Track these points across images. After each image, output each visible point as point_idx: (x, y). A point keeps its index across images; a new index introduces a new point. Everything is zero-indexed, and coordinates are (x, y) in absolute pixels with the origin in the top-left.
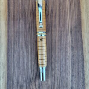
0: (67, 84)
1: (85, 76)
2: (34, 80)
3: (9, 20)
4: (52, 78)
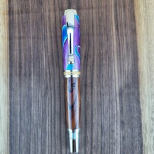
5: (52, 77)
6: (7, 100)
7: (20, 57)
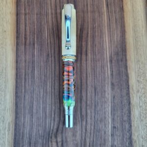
0: (104, 140)
1: (133, 128)
2: (55, 134)
3: (17, 44)
4: (82, 132)
5: (53, 46)
6: (14, 65)
7: (25, 29)
